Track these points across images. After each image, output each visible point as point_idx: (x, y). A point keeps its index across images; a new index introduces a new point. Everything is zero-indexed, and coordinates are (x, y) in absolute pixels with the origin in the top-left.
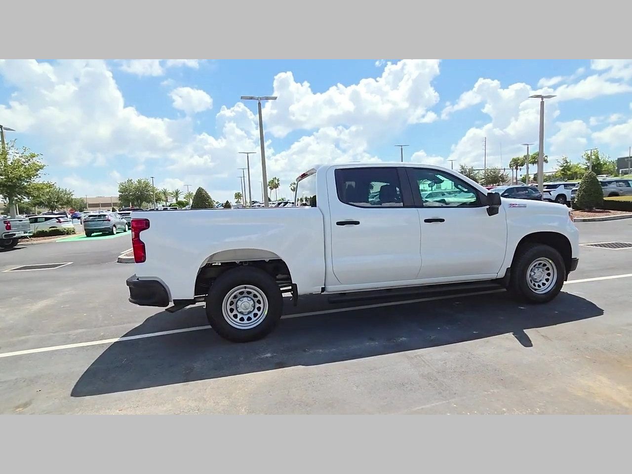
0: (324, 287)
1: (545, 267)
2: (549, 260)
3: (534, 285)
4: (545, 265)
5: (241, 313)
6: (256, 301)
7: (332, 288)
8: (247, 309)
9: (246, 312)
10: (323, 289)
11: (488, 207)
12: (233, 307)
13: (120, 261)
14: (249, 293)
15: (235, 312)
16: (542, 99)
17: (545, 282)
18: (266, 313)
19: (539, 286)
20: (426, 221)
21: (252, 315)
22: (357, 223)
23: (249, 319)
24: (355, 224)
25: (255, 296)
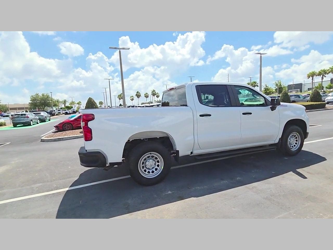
0: (192, 151)
1: (295, 137)
2: (297, 133)
3: (291, 146)
4: (295, 136)
5: (149, 169)
6: (156, 161)
7: (196, 152)
8: (152, 166)
9: (151, 168)
10: (192, 153)
11: (271, 106)
12: (144, 165)
13: (43, 141)
14: (153, 157)
15: (145, 168)
16: (261, 55)
17: (295, 145)
18: (162, 168)
19: (293, 147)
20: (243, 114)
21: (154, 170)
22: (210, 115)
23: (153, 172)
24: (209, 116)
25: (156, 158)
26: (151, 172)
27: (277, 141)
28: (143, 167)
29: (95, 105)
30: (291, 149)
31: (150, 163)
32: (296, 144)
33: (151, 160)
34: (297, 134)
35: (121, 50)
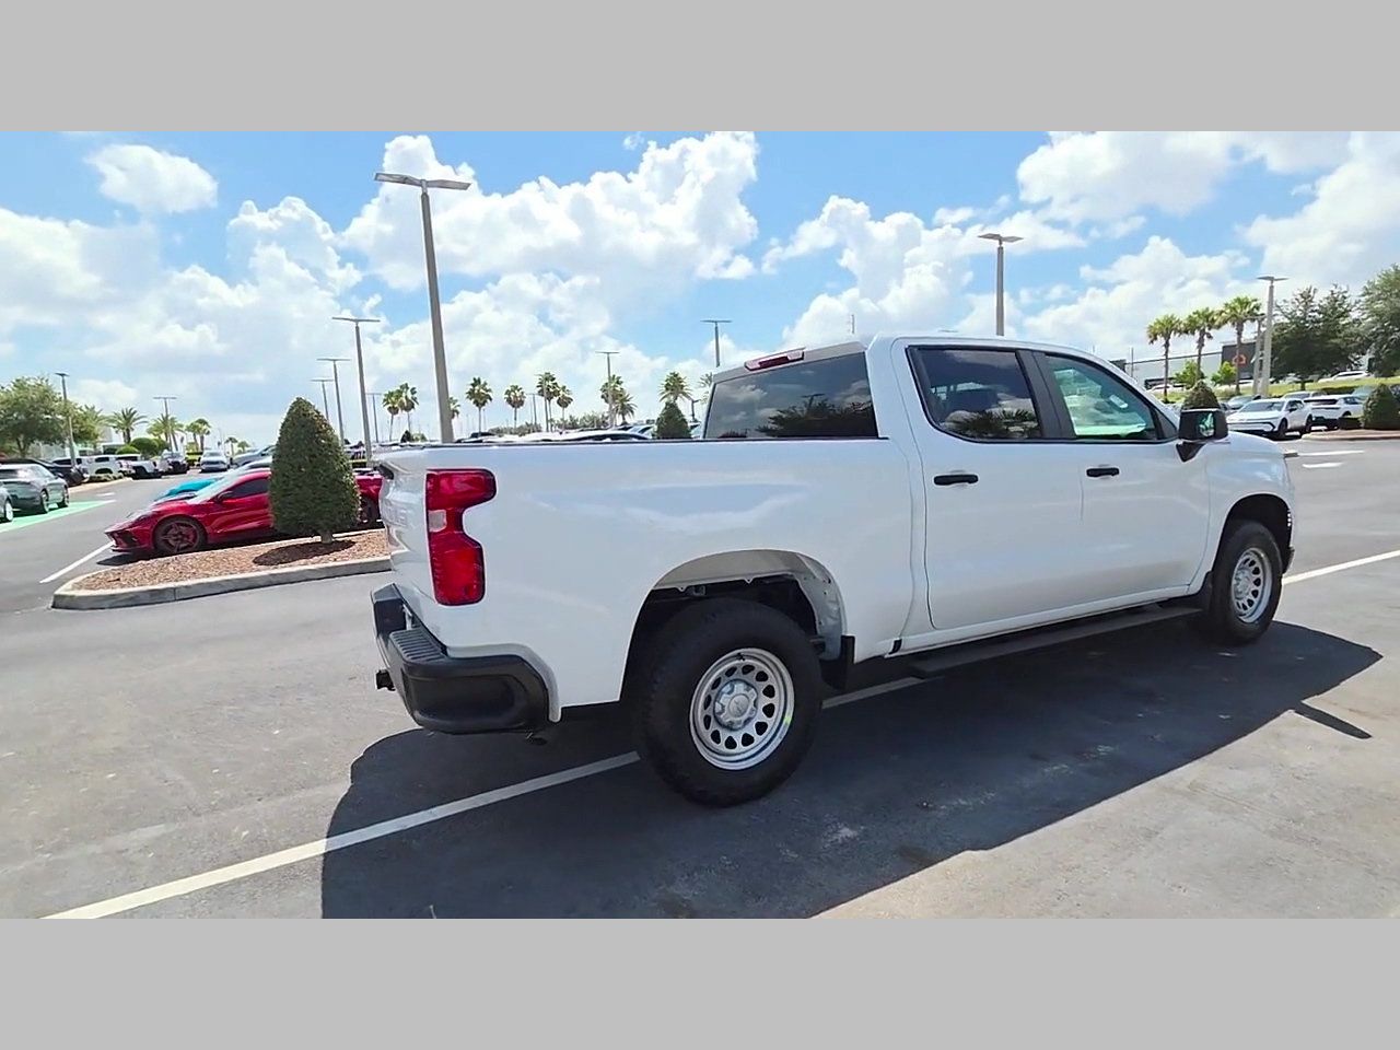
0: (898, 638)
1: (1253, 568)
2: (1259, 552)
3: (1239, 605)
4: (1253, 563)
5: (730, 727)
6: (761, 690)
7: (914, 639)
8: (742, 714)
9: (739, 722)
10: (898, 644)
11: (1180, 442)
12: (710, 711)
13: (61, 603)
14: (748, 669)
15: (714, 727)
16: (1001, 243)
17: (1252, 598)
19: (1245, 607)
20: (1090, 473)
21: (752, 730)
22: (972, 479)
23: (747, 740)
24: (970, 482)
25: (762, 677)
26: (739, 742)
27: (1196, 587)
28: (707, 722)
29: (325, 431)
30: (1241, 615)
31: (736, 700)
32: (1255, 594)
33: (740, 687)
34: (1259, 556)
35: (430, 191)
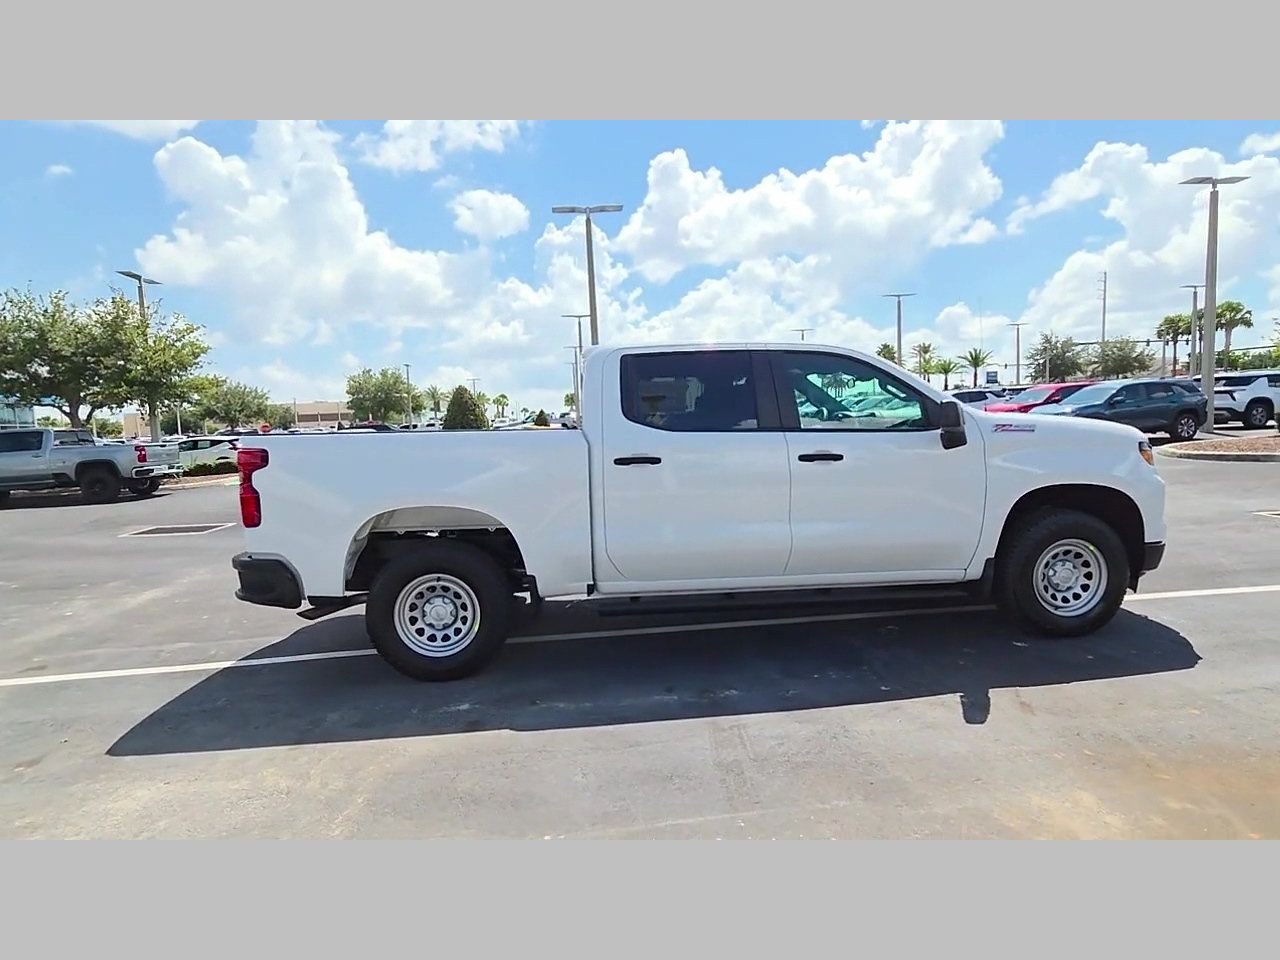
0: (592, 583)
5: (431, 625)
6: (459, 605)
7: (610, 587)
8: (442, 620)
9: (439, 625)
10: (591, 589)
11: (943, 431)
12: (416, 614)
15: (419, 625)
16: (1214, 186)
18: (476, 628)
19: (1065, 600)
21: (450, 632)
22: (656, 461)
23: (446, 638)
24: (653, 463)
25: (458, 596)
26: (439, 639)
27: (975, 571)
28: (413, 621)
30: (1057, 608)
31: (439, 610)
32: (1085, 588)
33: (440, 601)
34: (1088, 547)
